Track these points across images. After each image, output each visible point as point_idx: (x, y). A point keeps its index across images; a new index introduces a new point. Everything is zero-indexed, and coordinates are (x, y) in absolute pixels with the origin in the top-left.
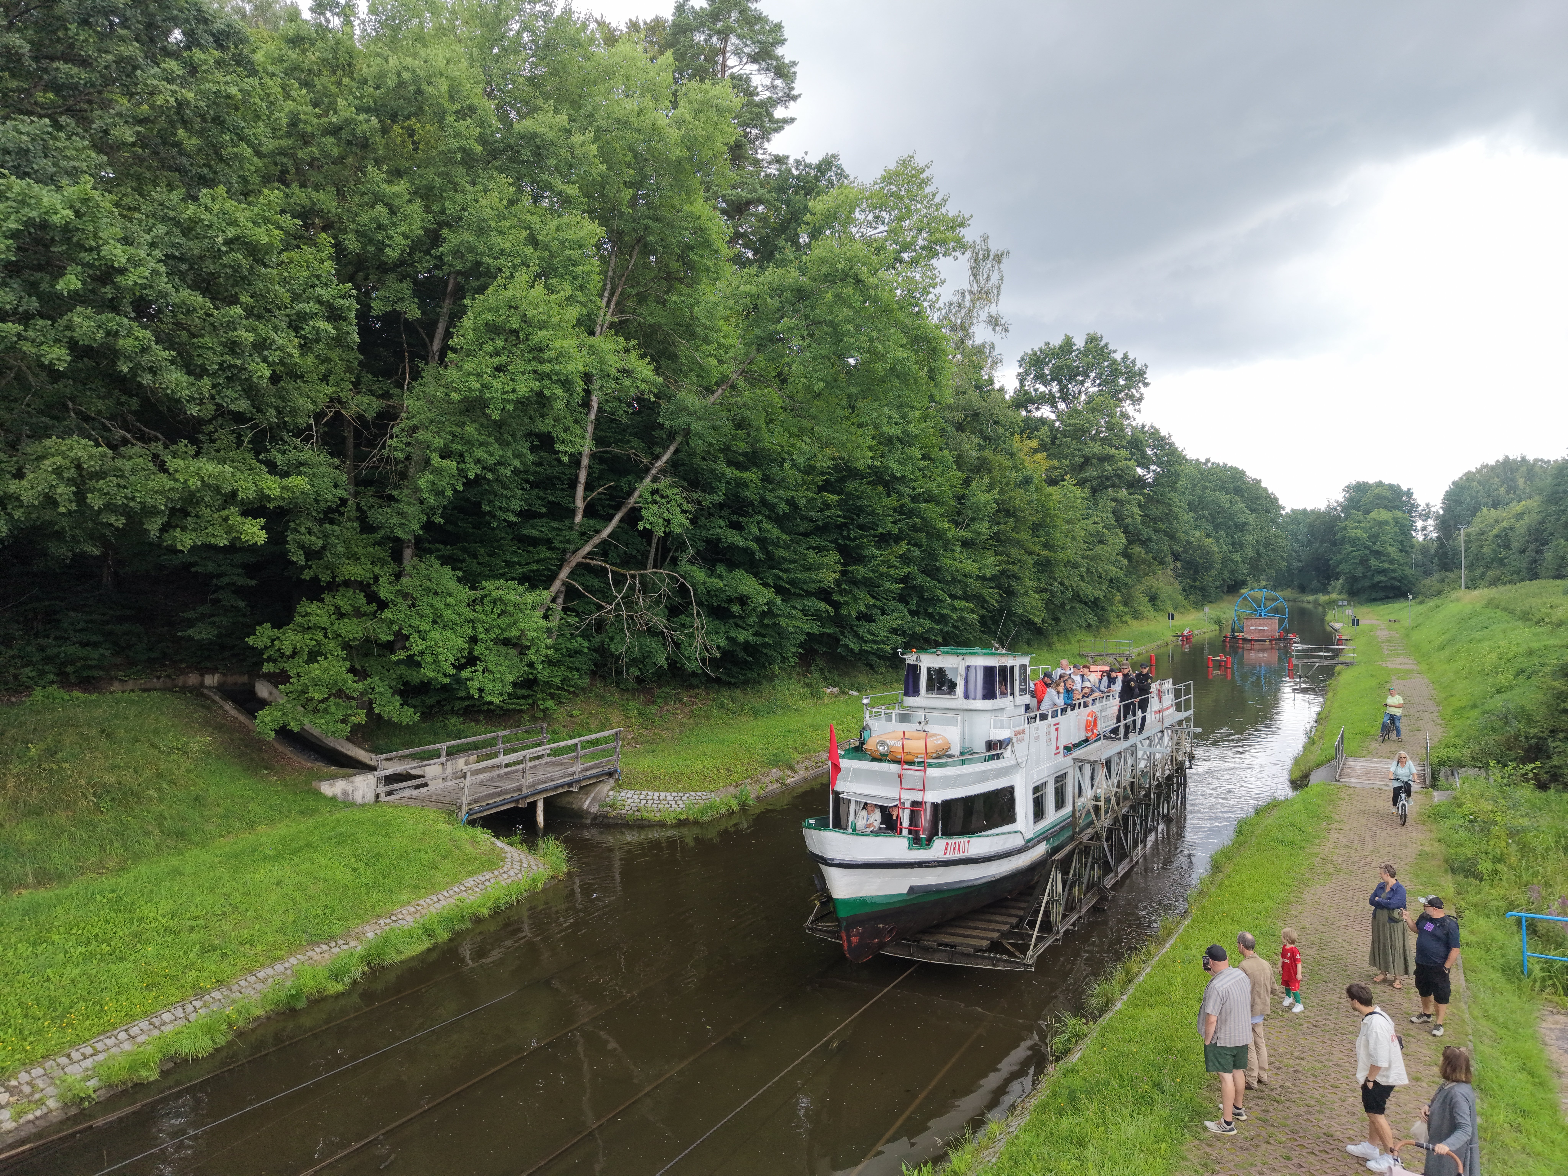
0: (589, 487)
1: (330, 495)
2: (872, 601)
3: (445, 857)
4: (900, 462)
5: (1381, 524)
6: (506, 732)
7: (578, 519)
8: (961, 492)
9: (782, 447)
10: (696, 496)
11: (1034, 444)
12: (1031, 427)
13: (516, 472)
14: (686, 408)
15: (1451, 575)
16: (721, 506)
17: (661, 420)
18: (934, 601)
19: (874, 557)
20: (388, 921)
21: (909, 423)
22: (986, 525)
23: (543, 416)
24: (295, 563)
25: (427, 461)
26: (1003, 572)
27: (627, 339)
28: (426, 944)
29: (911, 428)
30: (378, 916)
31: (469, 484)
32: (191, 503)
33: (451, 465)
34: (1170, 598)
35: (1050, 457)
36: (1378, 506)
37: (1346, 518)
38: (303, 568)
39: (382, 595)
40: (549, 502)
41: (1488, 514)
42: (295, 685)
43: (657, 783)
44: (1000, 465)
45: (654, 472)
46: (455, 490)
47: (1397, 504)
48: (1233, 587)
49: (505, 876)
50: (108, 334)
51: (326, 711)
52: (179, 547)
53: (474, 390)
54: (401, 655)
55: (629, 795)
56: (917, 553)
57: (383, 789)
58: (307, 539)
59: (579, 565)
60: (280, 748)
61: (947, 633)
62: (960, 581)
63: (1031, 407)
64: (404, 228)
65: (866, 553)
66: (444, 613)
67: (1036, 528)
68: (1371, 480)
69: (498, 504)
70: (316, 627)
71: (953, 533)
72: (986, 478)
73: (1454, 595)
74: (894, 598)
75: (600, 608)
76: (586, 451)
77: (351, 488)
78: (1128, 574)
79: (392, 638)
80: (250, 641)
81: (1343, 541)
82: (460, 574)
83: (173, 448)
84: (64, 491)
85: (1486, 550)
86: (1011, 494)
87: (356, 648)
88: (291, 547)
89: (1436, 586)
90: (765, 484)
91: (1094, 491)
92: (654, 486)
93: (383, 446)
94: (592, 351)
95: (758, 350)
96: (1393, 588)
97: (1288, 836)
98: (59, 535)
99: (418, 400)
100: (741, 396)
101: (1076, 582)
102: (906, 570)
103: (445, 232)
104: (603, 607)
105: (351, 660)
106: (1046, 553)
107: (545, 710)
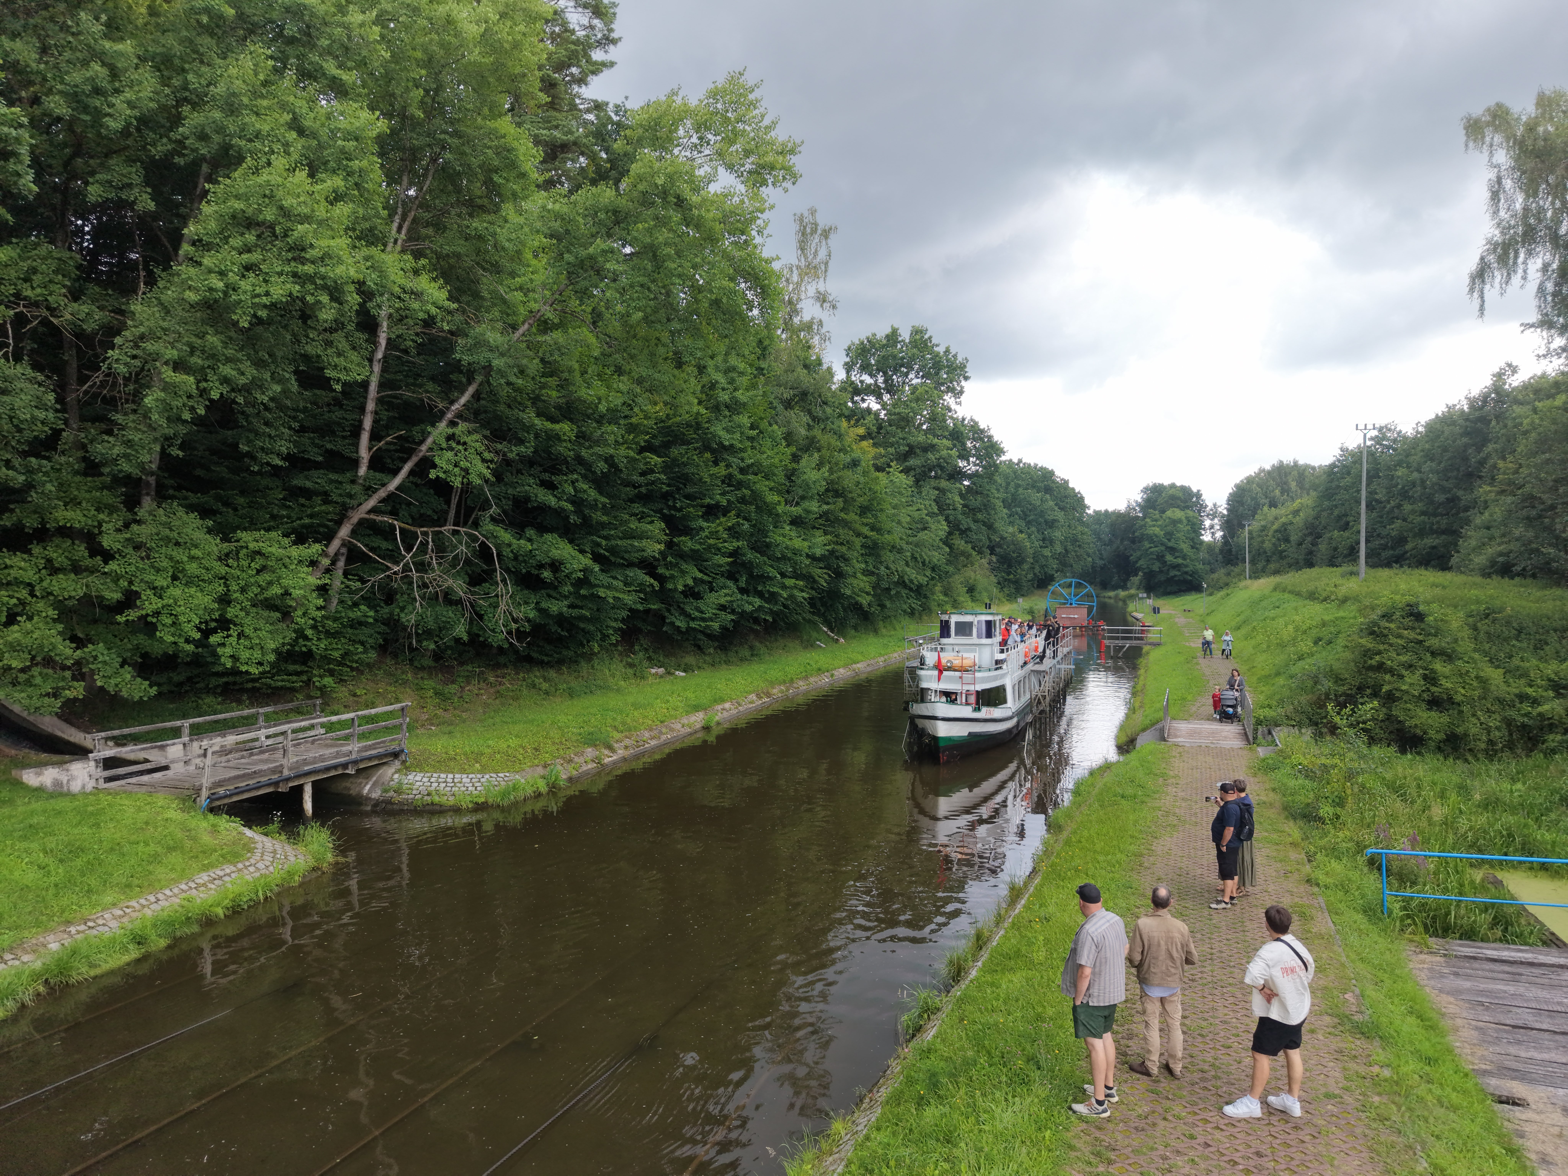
0: (375, 436)
2: (700, 575)
3: (170, 849)
4: (728, 430)
5: (1175, 522)
6: (269, 709)
7: (362, 470)
8: (790, 468)
10: (499, 446)
11: (861, 431)
12: (857, 416)
14: (486, 344)
15: (1237, 570)
16: (530, 461)
17: (458, 357)
18: (764, 578)
19: (701, 529)
20: (82, 927)
21: (735, 390)
22: (816, 503)
26: (832, 552)
27: (416, 259)
28: (134, 953)
29: (739, 394)
30: (68, 923)
31: (214, 408)
33: (189, 382)
34: (986, 590)
35: (875, 445)
36: (1173, 506)
37: (1144, 517)
39: (108, 545)
40: (327, 451)
41: (1268, 513)
43: (452, 764)
44: (829, 445)
45: (449, 416)
46: (195, 415)
47: (1189, 504)
48: (1043, 582)
49: (252, 869)
51: (29, 683)
53: (216, 290)
54: (132, 617)
55: (418, 778)
56: (746, 526)
57: (102, 774)
59: (362, 521)
61: (778, 613)
62: (789, 559)
63: (857, 398)
64: (128, 95)
65: (693, 524)
66: (187, 567)
67: (863, 510)
68: (1166, 482)
69: (259, 444)
70: (17, 582)
71: (782, 507)
72: (816, 456)
73: (1242, 584)
74: (722, 573)
75: (385, 568)
78: (949, 562)
79: (118, 596)
81: (1141, 539)
82: (211, 524)
85: (1267, 545)
86: (840, 474)
87: (73, 608)
89: (1225, 579)
90: (581, 440)
91: (918, 479)
92: (450, 431)
95: (569, 279)
96: (1185, 581)
97: (1130, 791)
101: (901, 566)
102: (736, 544)
103: (186, 109)
104: (389, 568)
105: (65, 623)
106: (873, 535)
107: (322, 689)
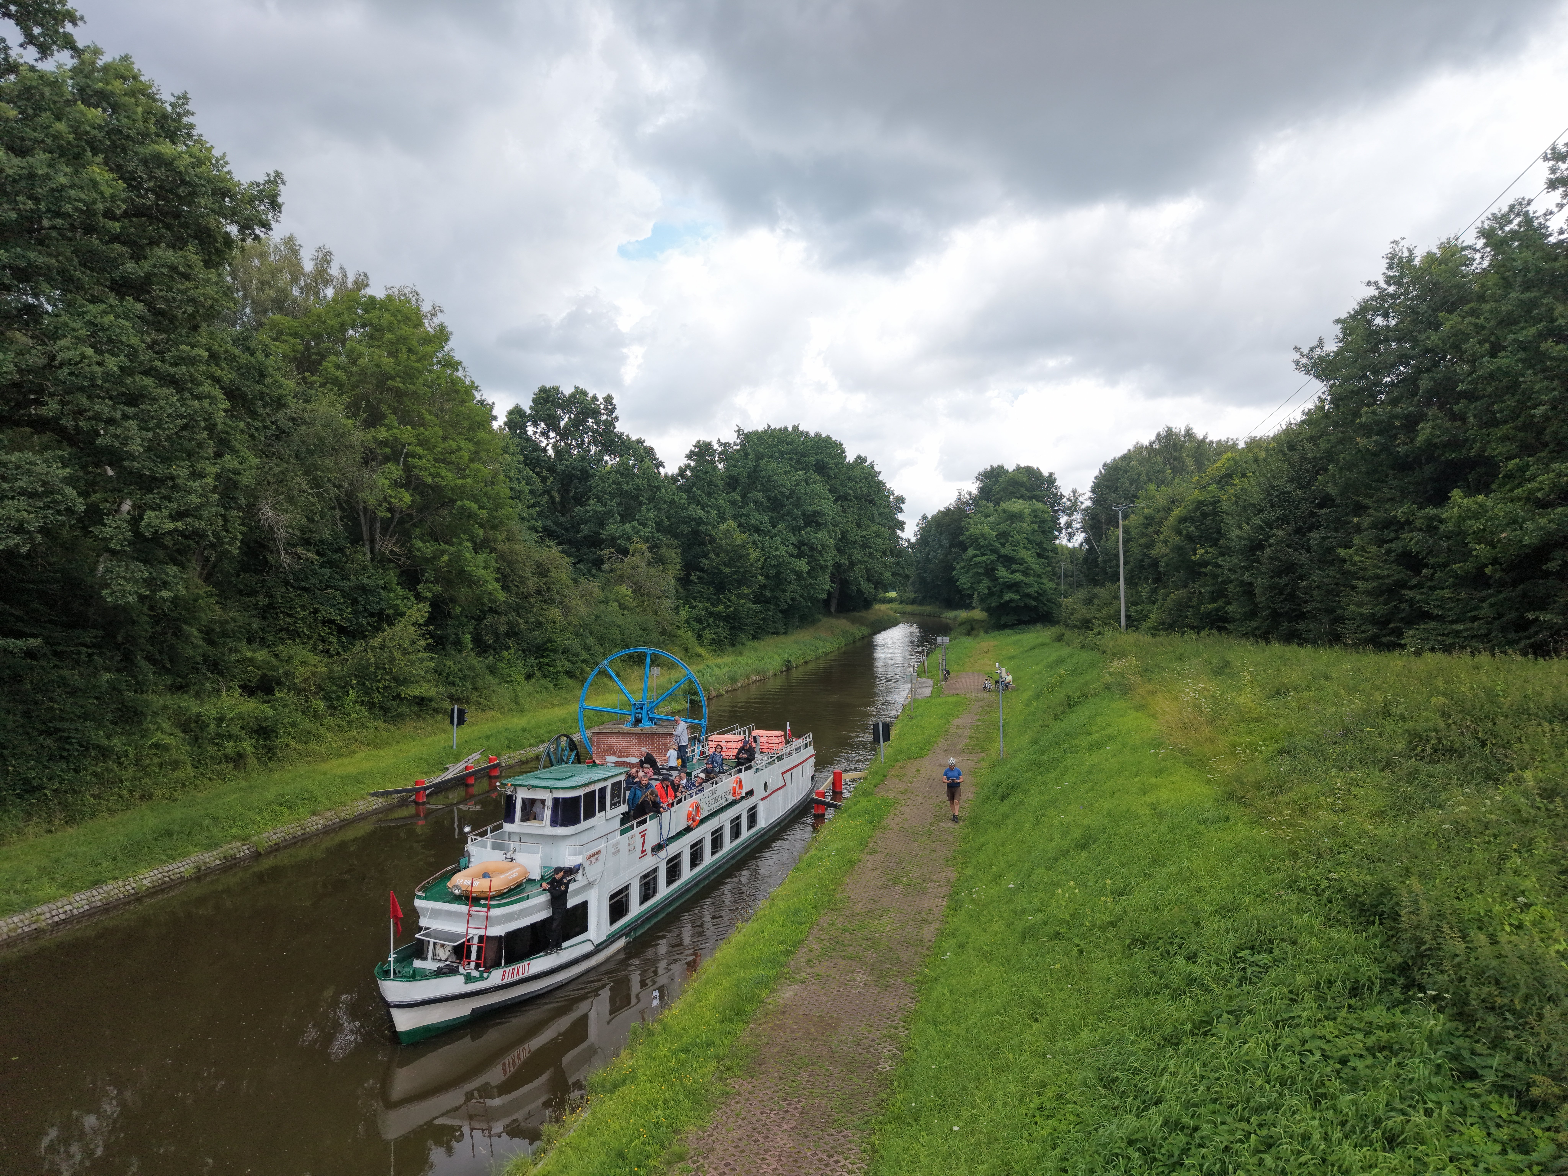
5: (1014, 517)
36: (1012, 494)
37: (976, 512)
47: (1037, 492)
96: (1027, 609)
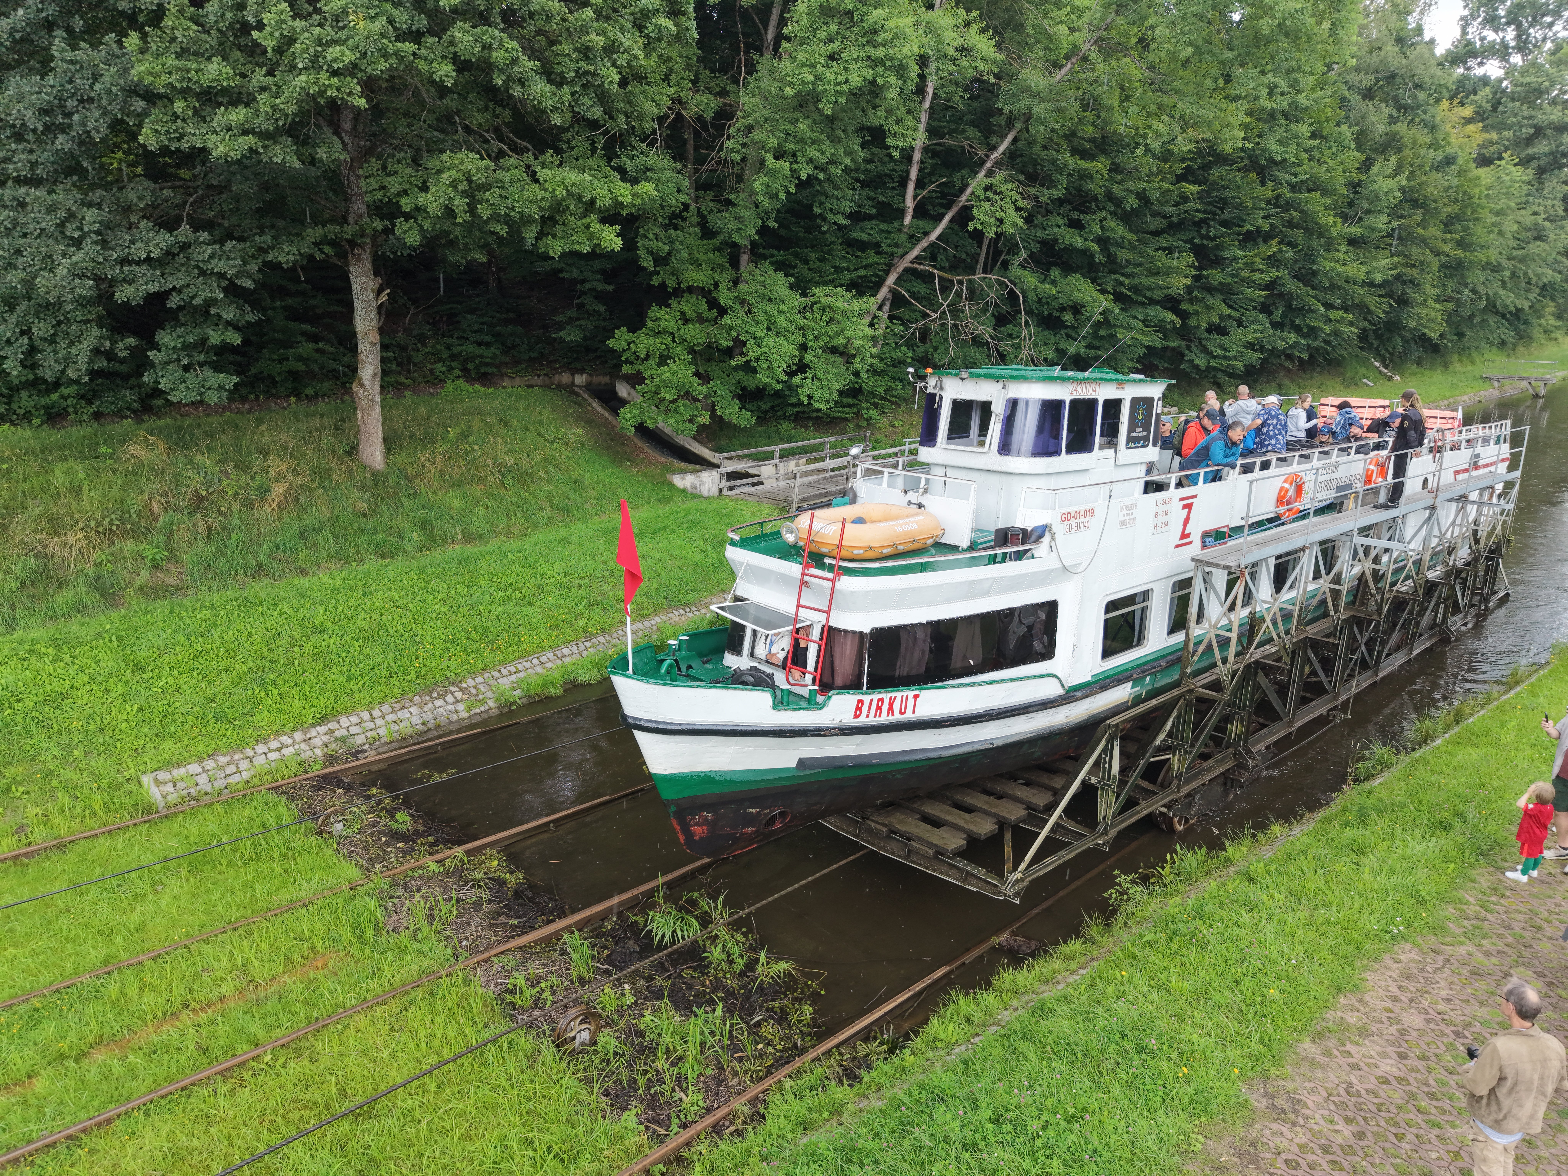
0: (920, 185)
1: (675, 200)
2: (1227, 311)
4: (1281, 142)
6: (832, 439)
7: (907, 220)
8: (1356, 177)
9: (1137, 129)
10: (1033, 191)
11: (1468, 112)
12: (1467, 89)
13: (847, 170)
14: (1028, 89)
16: (1061, 202)
17: (1000, 105)
18: (1304, 311)
19: (1235, 259)
21: (1299, 92)
22: (1384, 218)
23: (875, 107)
24: (645, 269)
25: (762, 163)
26: (1397, 278)
27: (968, 10)
29: (1302, 99)
31: (802, 185)
32: (558, 212)
33: (785, 165)
35: (1486, 128)
38: (652, 274)
39: (722, 301)
40: (879, 202)
42: (649, 386)
44: (1415, 142)
45: (988, 165)
46: (788, 193)
50: (484, 47)
51: (676, 411)
52: (551, 254)
53: (808, 83)
54: (739, 361)
56: (1290, 253)
57: (725, 484)
58: (654, 244)
59: (906, 270)
60: (640, 443)
61: (1317, 349)
62: (1339, 288)
63: (1471, 62)
65: (1226, 254)
66: (777, 320)
67: (1448, 224)
69: (828, 206)
70: (665, 332)
71: (1338, 228)
72: (1394, 159)
74: (1255, 308)
75: (925, 316)
76: (918, 144)
77: (693, 193)
79: (730, 344)
80: (611, 343)
82: (792, 280)
83: (541, 158)
84: (460, 203)
86: (1424, 178)
87: (700, 353)
88: (642, 253)
90: (1113, 174)
91: (1541, 172)
92: (988, 181)
93: (721, 149)
94: (930, 29)
95: (1117, 12)
98: (453, 243)
99: (753, 96)
100: (1093, 70)
101: (1494, 288)
102: (1274, 274)
104: (928, 315)
105: (696, 365)
106: (1460, 253)
107: (869, 420)
